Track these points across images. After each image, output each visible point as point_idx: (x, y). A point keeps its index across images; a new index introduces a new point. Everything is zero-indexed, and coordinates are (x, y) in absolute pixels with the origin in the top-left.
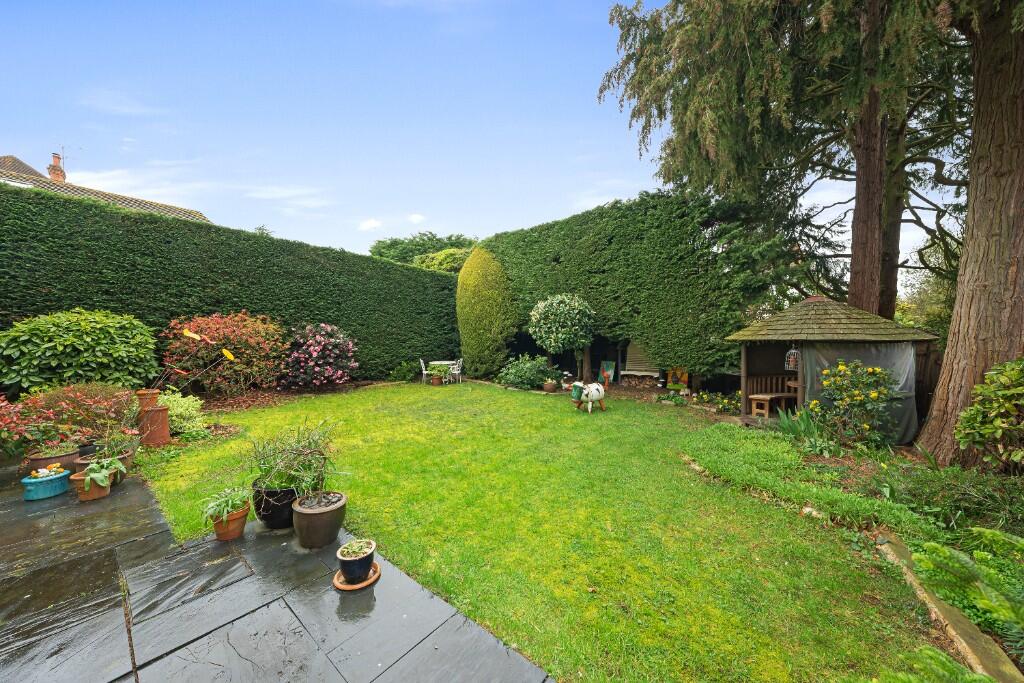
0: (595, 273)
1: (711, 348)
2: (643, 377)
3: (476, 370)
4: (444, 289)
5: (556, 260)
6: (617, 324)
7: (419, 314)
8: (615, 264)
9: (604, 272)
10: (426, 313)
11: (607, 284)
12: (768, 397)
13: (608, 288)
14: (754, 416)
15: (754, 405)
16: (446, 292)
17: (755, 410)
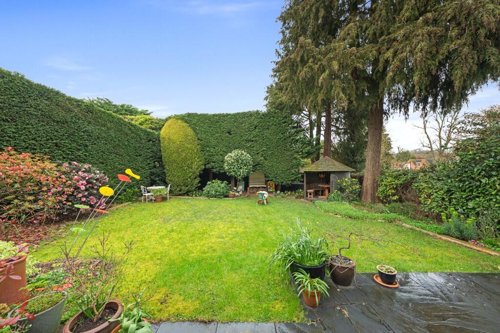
0: (249, 141)
1: (293, 174)
2: (259, 187)
3: (180, 190)
4: (149, 141)
5: (229, 133)
6: (257, 165)
7: (137, 156)
8: (257, 138)
9: (252, 141)
10: (140, 156)
11: (254, 147)
12: (313, 191)
13: (255, 148)
14: (309, 198)
15: (309, 194)
16: (151, 142)
17: (309, 196)
